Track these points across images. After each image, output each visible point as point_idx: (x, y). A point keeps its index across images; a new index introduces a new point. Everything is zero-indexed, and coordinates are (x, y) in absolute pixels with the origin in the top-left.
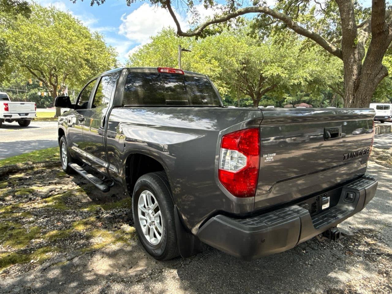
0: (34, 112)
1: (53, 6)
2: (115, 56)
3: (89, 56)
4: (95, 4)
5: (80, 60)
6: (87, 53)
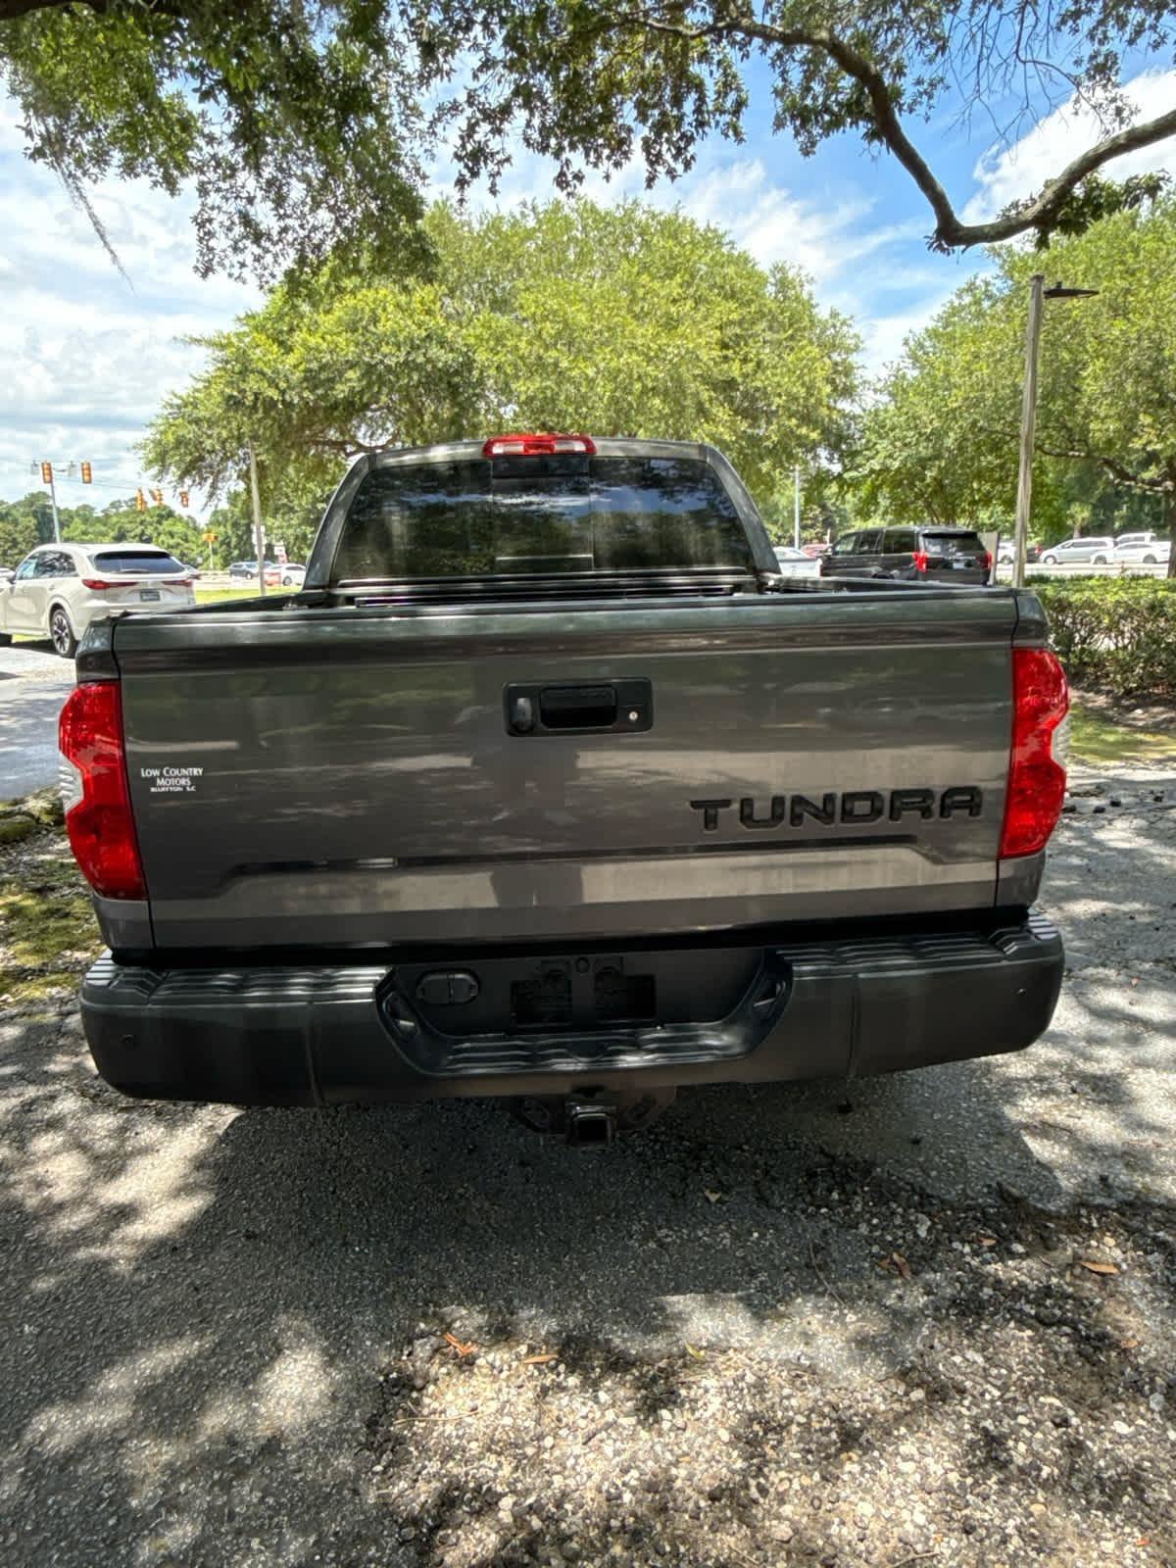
1: (630, 201)
2: (849, 351)
3: (736, 365)
4: (662, 178)
5: (693, 387)
6: (726, 358)
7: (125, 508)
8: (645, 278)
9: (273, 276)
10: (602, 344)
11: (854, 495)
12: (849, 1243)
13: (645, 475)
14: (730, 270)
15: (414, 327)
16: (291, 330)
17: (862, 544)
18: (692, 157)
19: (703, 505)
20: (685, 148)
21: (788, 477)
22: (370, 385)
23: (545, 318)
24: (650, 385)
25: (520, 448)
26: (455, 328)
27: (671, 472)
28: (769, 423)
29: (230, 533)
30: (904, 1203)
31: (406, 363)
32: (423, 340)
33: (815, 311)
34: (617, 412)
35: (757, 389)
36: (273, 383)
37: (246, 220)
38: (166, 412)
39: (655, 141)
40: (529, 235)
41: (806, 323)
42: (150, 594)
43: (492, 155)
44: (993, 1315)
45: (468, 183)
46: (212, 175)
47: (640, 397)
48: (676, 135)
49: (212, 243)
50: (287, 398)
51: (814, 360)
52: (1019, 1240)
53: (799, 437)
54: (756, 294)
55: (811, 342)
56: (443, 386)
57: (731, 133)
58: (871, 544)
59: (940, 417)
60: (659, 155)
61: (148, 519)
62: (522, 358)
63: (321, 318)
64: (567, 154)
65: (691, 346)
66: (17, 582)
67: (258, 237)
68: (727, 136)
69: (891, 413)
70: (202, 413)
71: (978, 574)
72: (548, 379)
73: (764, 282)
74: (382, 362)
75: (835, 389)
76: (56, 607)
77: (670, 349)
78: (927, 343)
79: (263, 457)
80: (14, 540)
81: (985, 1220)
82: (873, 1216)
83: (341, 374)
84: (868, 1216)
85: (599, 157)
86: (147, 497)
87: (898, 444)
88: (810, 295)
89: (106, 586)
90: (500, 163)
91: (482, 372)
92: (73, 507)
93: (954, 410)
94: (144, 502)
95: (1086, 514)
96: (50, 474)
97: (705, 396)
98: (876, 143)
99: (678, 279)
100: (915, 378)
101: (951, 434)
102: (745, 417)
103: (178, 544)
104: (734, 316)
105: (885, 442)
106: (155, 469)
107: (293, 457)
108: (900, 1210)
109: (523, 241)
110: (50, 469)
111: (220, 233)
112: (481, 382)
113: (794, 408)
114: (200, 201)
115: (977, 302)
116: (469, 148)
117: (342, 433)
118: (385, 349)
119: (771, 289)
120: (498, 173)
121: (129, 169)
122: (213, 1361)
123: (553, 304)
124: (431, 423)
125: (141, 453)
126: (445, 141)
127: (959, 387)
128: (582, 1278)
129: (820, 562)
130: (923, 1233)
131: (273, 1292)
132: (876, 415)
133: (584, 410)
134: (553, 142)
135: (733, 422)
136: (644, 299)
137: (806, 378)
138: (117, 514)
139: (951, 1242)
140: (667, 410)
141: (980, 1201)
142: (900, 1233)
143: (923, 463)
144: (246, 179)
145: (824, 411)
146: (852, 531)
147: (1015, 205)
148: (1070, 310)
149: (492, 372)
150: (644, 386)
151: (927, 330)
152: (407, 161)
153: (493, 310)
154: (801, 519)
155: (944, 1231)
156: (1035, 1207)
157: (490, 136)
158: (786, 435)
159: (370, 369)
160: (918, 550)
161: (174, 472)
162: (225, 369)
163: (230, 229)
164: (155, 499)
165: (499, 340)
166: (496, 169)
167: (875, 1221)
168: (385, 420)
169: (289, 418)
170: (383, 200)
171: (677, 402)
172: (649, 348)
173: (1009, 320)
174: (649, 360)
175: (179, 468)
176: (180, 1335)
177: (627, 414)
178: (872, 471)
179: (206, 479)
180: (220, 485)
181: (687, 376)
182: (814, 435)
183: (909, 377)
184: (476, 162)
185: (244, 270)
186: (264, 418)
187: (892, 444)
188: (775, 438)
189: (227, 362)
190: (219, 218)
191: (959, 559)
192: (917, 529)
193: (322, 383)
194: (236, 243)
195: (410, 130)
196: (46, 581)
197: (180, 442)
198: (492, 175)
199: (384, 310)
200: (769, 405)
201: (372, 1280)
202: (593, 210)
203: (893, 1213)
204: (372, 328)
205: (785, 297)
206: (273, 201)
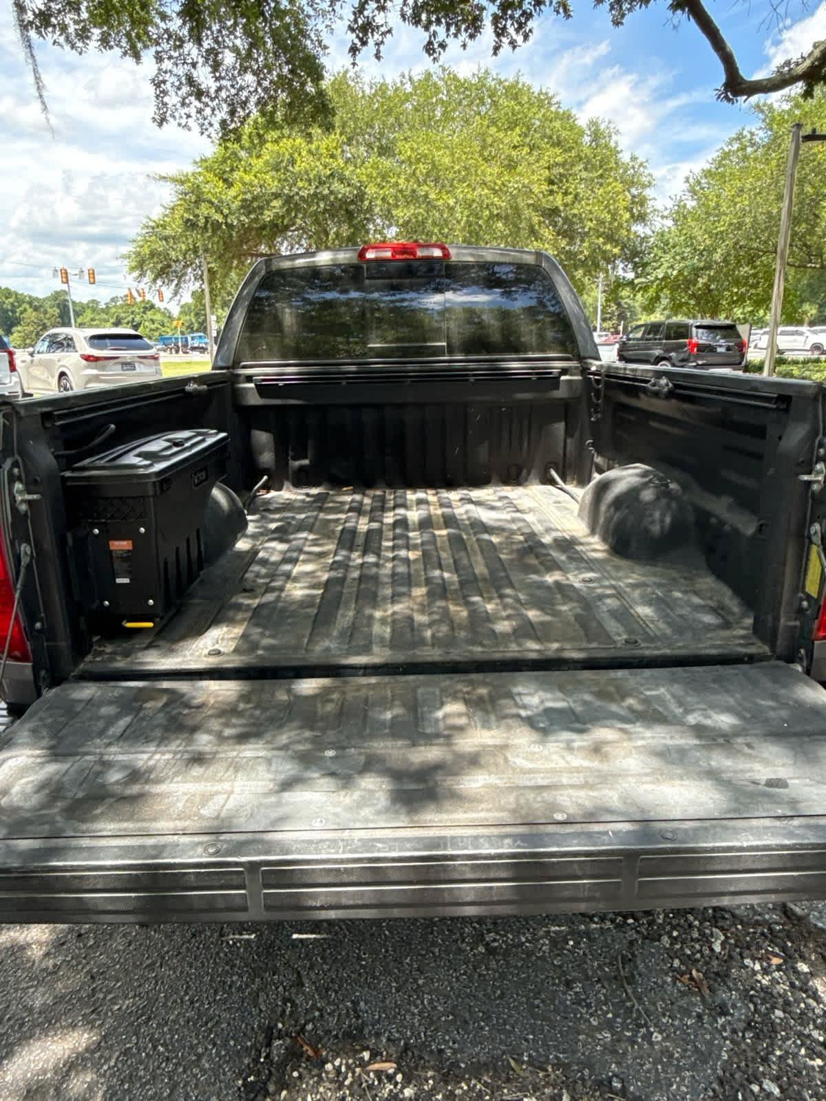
1: (483, 71)
2: (644, 186)
3: (559, 197)
4: (506, 48)
5: (527, 213)
6: (551, 192)
7: (120, 302)
8: (493, 130)
9: (211, 125)
10: (460, 181)
11: (643, 296)
12: (653, 955)
13: (489, 277)
14: (557, 124)
15: (321, 167)
16: (232, 170)
17: (649, 334)
18: (531, 31)
19: (533, 303)
20: (525, 23)
21: (594, 282)
22: (288, 212)
23: (418, 161)
24: (495, 212)
25: (388, 254)
26: (351, 168)
27: (510, 275)
28: (582, 241)
29: (194, 320)
30: (700, 917)
31: (315, 194)
32: (328, 177)
33: (620, 156)
34: (470, 232)
35: (575, 215)
36: (219, 210)
37: (190, 81)
38: (144, 232)
39: (502, 17)
40: (407, 98)
41: (613, 165)
42: (129, 365)
43: (378, 27)
44: (785, 1039)
45: (359, 50)
46: (165, 46)
47: (487, 221)
48: (518, 13)
49: (166, 99)
50: (229, 221)
51: (618, 193)
52: (803, 958)
53: (604, 252)
54: (576, 142)
55: (616, 179)
56: (343, 212)
57: (561, 10)
58: (656, 333)
59: (711, 237)
60: (505, 28)
61: (137, 310)
62: (401, 191)
63: (253, 161)
64: (433, 28)
65: (526, 181)
66: (35, 355)
67: (199, 94)
68: (558, 12)
69: (673, 234)
70: (168, 232)
71: (735, 356)
72: (419, 207)
73: (582, 133)
74: (297, 194)
75: (632, 216)
76: (62, 374)
77: (511, 185)
78: (703, 181)
79: (213, 265)
80: (44, 324)
81: (773, 937)
82: (674, 928)
83: (268, 202)
84: (668, 928)
85: (459, 30)
86: (135, 294)
87: (678, 258)
88: (616, 143)
89: (97, 359)
90: (384, 34)
91: (370, 203)
92: (85, 301)
93: (722, 232)
94: (132, 297)
95: (814, 311)
96: (67, 277)
97: (536, 220)
98: (679, 12)
99: (517, 130)
100: (694, 208)
101: (719, 250)
102: (564, 237)
103: (157, 329)
104: (559, 159)
105: (668, 257)
106: (136, 273)
107: (234, 265)
108: (697, 923)
109: (403, 103)
110: (66, 273)
111: (172, 91)
112: (370, 209)
113: (602, 230)
114: (156, 66)
115: (743, 149)
116: (360, 22)
117: (270, 248)
118: (300, 184)
119: (587, 139)
120: (382, 42)
121: (105, 41)
122: (97, 1055)
123: (424, 149)
124: (334, 240)
125: (126, 262)
126: (341, 18)
127: (726, 215)
128: (421, 982)
129: (617, 346)
130: (717, 948)
131: (156, 983)
132: (662, 236)
133: (446, 230)
134: (424, 16)
135: (556, 240)
136: (491, 145)
137: (612, 207)
138: (115, 306)
139: (742, 958)
140: (507, 232)
141: (767, 917)
142: (698, 947)
143: (697, 272)
144: (190, 48)
145: (624, 232)
146: (642, 322)
147: (788, 63)
148: (814, 154)
149: (379, 202)
150: (491, 213)
151: (703, 170)
152: (312, 35)
153: (380, 155)
154: (603, 312)
155: (736, 946)
156: (815, 925)
157: (376, 12)
158: (595, 250)
159: (289, 199)
160: (691, 338)
161: (149, 276)
162: (185, 200)
163: (179, 88)
164: (140, 295)
165: (384, 177)
166: (380, 39)
167: (675, 934)
168: (300, 238)
169: (231, 236)
170: (294, 65)
171: (515, 225)
172: (495, 183)
173: (768, 162)
174: (495, 192)
175: (152, 272)
176: (73, 1026)
177: (477, 234)
178: (657, 278)
179: (172, 281)
180: (182, 285)
181: (522, 205)
182: (616, 251)
183: (688, 206)
184: (365, 33)
185: (190, 119)
186: (213, 236)
187: (673, 258)
188: (586, 253)
189: (186, 194)
190: (171, 79)
191: (721, 345)
192: (691, 321)
193: (254, 210)
194: (184, 99)
195: (315, 10)
196: (57, 355)
197: (153, 254)
198: (377, 44)
199: (300, 154)
200: (583, 228)
201: (241, 976)
202: (455, 78)
203: (690, 926)
204: (290, 168)
205: (597, 145)
206: (211, 66)
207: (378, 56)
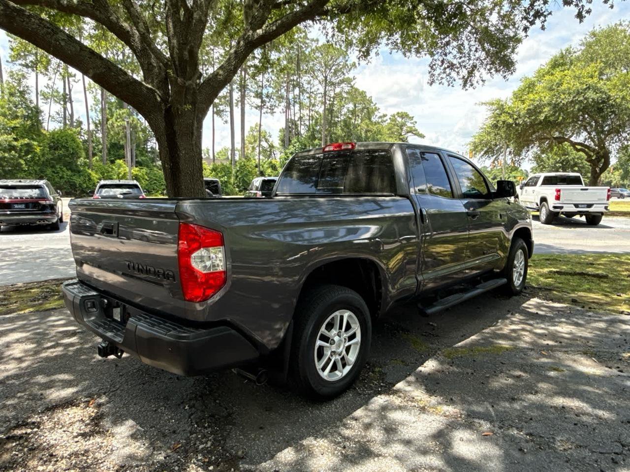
0: (605, 202)
15: (580, 85)
32: (584, 90)
43: (542, 13)
49: (435, 72)
50: (517, 122)
74: (561, 102)
83: (542, 109)
90: (546, 16)
111: (438, 68)
118: (563, 96)
157: (542, 5)
159: (556, 105)
163: (441, 66)
193: (534, 114)
207: (543, 28)
